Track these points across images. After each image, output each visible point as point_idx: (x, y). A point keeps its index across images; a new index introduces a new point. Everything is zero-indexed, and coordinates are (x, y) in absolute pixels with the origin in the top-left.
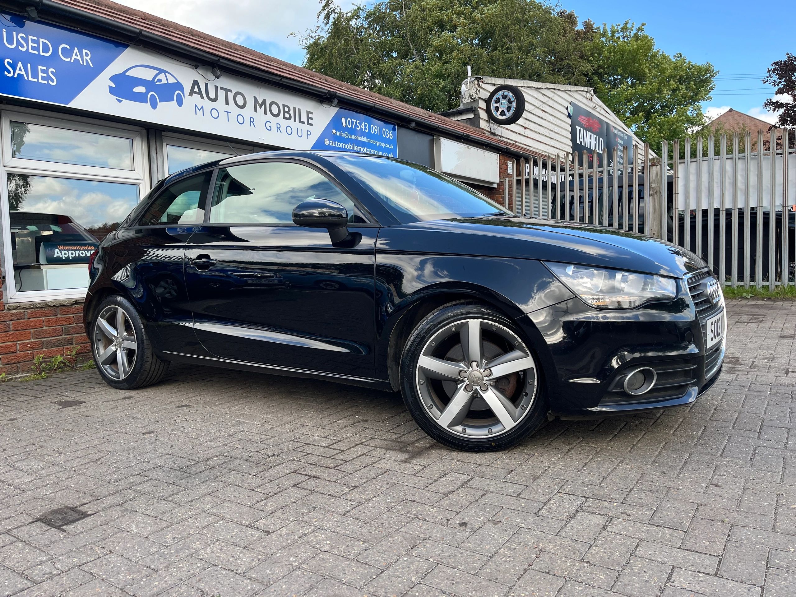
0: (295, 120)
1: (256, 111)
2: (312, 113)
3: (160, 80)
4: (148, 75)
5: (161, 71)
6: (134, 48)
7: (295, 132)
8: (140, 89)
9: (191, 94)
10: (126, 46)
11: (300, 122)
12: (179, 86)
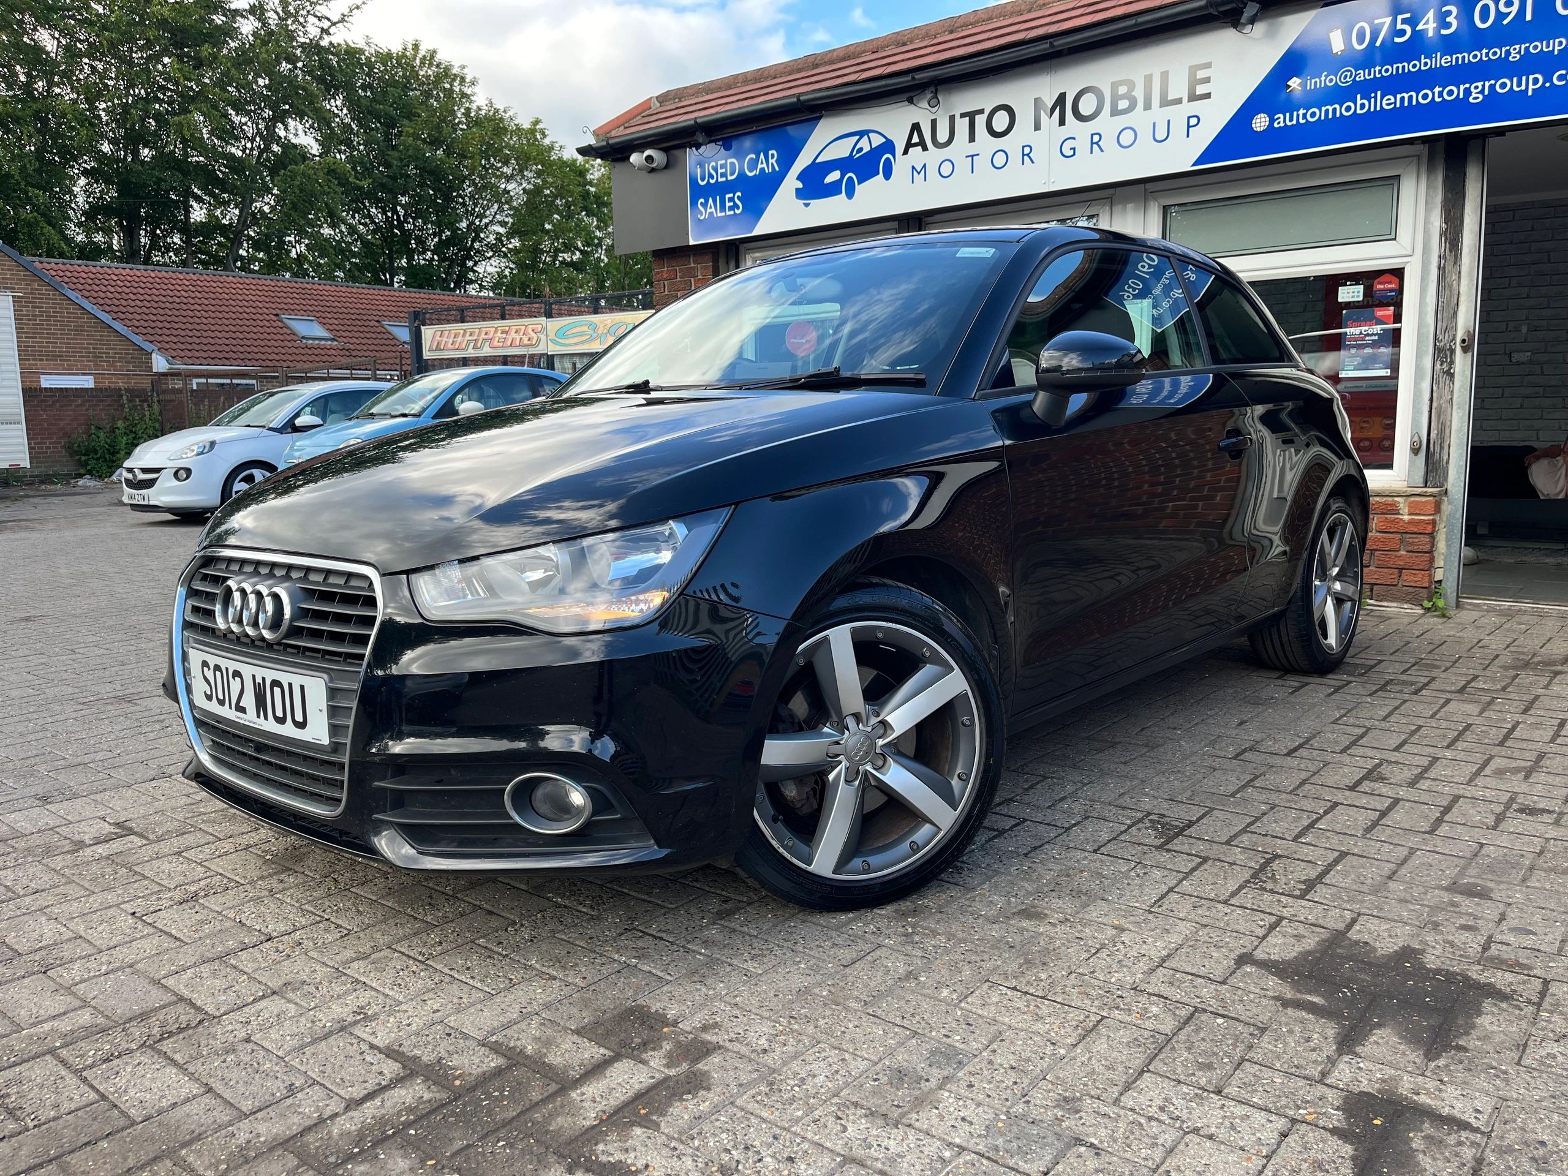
0: (1148, 106)
1: (1037, 127)
2: (1208, 65)
3: (861, 149)
4: (842, 150)
5: (862, 134)
6: (828, 116)
7: (1145, 134)
8: (834, 176)
9: (906, 152)
10: (820, 118)
11: (1165, 103)
12: (889, 146)
